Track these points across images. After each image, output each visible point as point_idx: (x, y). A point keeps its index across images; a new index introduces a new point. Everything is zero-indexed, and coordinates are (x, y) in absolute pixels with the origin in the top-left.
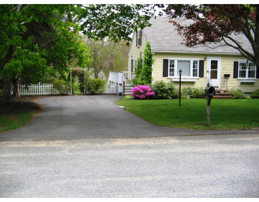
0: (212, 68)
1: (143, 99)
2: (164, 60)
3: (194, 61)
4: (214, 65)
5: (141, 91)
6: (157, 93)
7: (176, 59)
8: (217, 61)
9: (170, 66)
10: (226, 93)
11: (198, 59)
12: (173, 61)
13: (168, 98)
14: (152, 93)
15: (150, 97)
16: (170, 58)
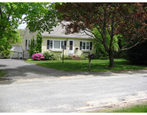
0: (70, 45)
1: (39, 60)
2: (48, 40)
3: (62, 41)
4: (71, 43)
5: (38, 56)
6: (46, 57)
7: (53, 40)
8: (72, 41)
9: (51, 44)
10: (78, 57)
11: (64, 40)
12: (52, 41)
13: (51, 60)
14: (43, 57)
15: (43, 60)
16: (50, 40)
